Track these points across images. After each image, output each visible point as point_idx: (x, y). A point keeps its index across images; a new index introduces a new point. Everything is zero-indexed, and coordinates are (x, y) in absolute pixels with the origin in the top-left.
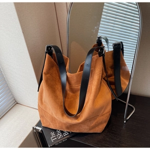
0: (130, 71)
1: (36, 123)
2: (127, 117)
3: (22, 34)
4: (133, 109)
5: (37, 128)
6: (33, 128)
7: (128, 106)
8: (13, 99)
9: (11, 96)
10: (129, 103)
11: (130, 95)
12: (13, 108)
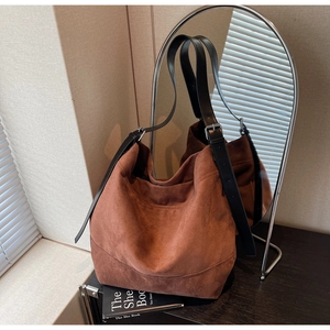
0: (273, 188)
1: (84, 279)
2: (267, 268)
3: (71, 102)
4: (278, 254)
5: (89, 288)
6: (80, 288)
7: (270, 247)
8: (35, 228)
9: (32, 223)
10: (271, 241)
11: (274, 225)
12: (35, 248)
